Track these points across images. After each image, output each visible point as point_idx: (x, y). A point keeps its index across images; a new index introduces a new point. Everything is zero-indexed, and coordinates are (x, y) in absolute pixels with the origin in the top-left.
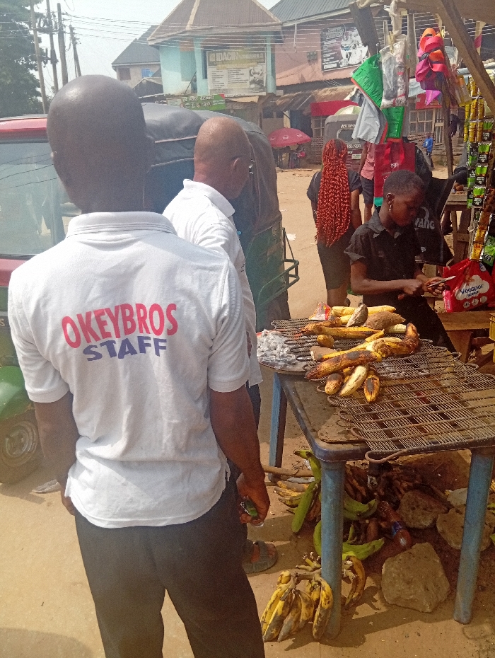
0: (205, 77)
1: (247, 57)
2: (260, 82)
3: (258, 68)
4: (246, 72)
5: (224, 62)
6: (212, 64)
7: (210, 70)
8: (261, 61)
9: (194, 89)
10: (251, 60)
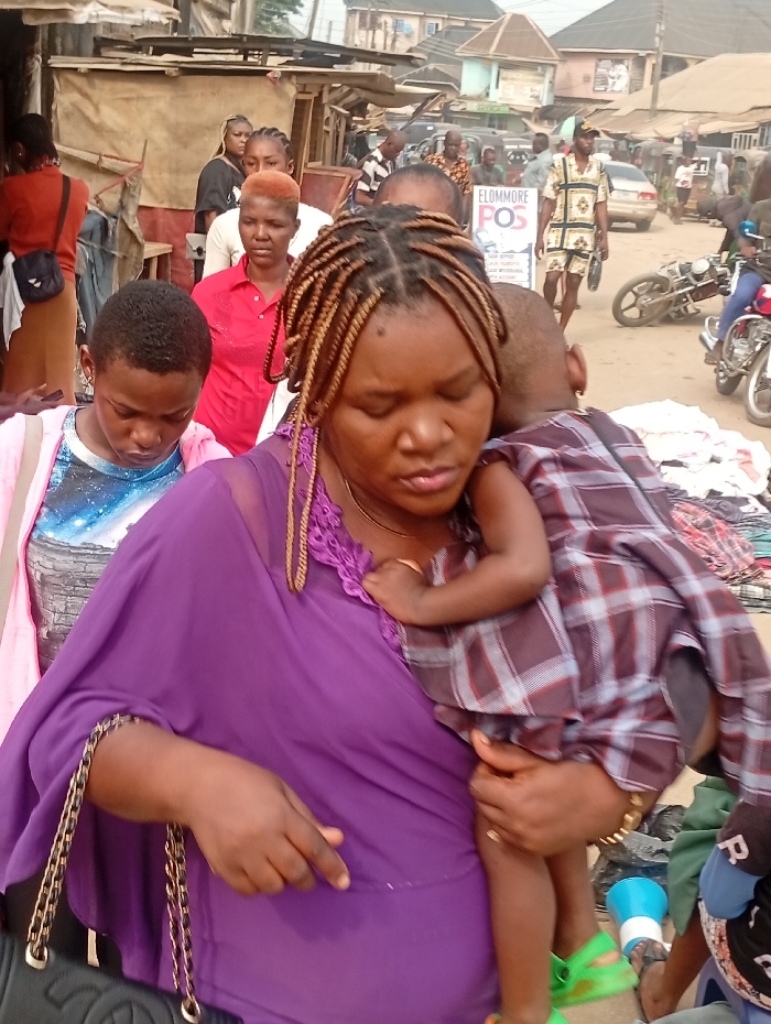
0: (497, 87)
1: (531, 77)
2: (537, 97)
3: (539, 88)
4: (528, 88)
5: (513, 79)
6: (504, 79)
7: (501, 82)
8: (539, 82)
9: (488, 94)
10: (534, 81)
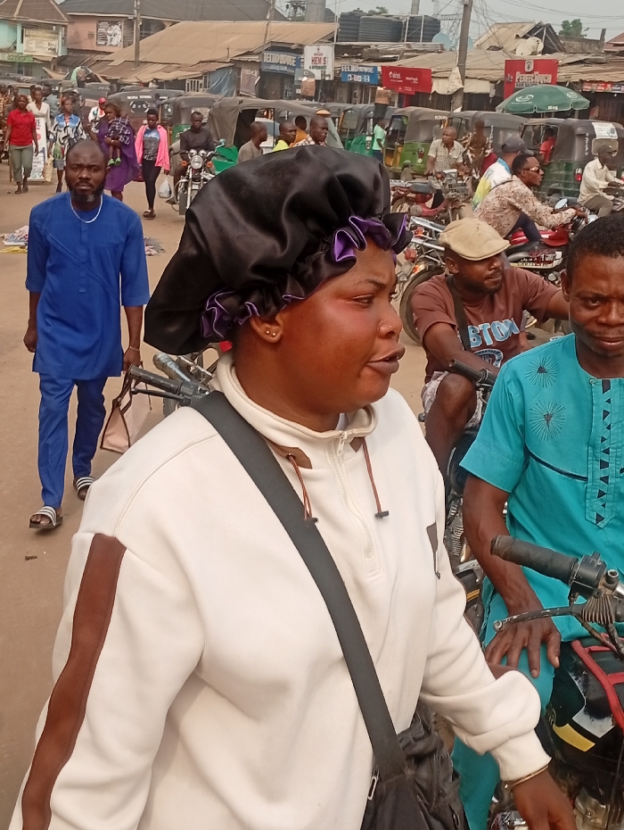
0: (22, 42)
1: (48, 35)
2: (54, 50)
3: (54, 42)
4: (46, 45)
5: (34, 36)
6: (27, 36)
7: (25, 38)
8: (54, 38)
9: (15, 47)
10: (50, 37)
